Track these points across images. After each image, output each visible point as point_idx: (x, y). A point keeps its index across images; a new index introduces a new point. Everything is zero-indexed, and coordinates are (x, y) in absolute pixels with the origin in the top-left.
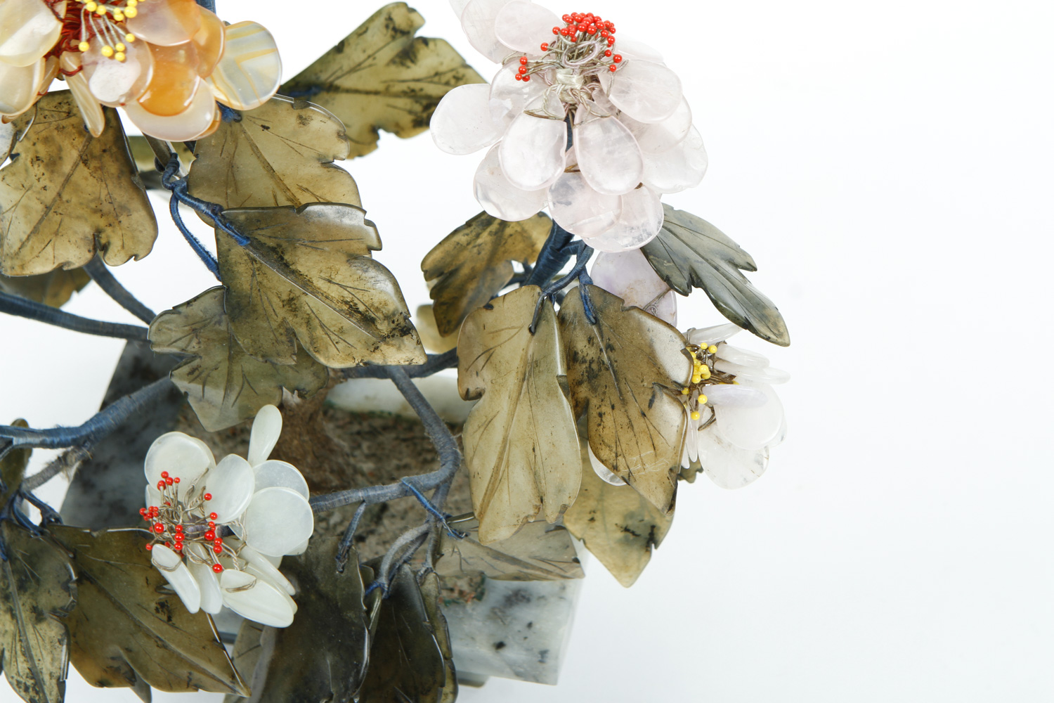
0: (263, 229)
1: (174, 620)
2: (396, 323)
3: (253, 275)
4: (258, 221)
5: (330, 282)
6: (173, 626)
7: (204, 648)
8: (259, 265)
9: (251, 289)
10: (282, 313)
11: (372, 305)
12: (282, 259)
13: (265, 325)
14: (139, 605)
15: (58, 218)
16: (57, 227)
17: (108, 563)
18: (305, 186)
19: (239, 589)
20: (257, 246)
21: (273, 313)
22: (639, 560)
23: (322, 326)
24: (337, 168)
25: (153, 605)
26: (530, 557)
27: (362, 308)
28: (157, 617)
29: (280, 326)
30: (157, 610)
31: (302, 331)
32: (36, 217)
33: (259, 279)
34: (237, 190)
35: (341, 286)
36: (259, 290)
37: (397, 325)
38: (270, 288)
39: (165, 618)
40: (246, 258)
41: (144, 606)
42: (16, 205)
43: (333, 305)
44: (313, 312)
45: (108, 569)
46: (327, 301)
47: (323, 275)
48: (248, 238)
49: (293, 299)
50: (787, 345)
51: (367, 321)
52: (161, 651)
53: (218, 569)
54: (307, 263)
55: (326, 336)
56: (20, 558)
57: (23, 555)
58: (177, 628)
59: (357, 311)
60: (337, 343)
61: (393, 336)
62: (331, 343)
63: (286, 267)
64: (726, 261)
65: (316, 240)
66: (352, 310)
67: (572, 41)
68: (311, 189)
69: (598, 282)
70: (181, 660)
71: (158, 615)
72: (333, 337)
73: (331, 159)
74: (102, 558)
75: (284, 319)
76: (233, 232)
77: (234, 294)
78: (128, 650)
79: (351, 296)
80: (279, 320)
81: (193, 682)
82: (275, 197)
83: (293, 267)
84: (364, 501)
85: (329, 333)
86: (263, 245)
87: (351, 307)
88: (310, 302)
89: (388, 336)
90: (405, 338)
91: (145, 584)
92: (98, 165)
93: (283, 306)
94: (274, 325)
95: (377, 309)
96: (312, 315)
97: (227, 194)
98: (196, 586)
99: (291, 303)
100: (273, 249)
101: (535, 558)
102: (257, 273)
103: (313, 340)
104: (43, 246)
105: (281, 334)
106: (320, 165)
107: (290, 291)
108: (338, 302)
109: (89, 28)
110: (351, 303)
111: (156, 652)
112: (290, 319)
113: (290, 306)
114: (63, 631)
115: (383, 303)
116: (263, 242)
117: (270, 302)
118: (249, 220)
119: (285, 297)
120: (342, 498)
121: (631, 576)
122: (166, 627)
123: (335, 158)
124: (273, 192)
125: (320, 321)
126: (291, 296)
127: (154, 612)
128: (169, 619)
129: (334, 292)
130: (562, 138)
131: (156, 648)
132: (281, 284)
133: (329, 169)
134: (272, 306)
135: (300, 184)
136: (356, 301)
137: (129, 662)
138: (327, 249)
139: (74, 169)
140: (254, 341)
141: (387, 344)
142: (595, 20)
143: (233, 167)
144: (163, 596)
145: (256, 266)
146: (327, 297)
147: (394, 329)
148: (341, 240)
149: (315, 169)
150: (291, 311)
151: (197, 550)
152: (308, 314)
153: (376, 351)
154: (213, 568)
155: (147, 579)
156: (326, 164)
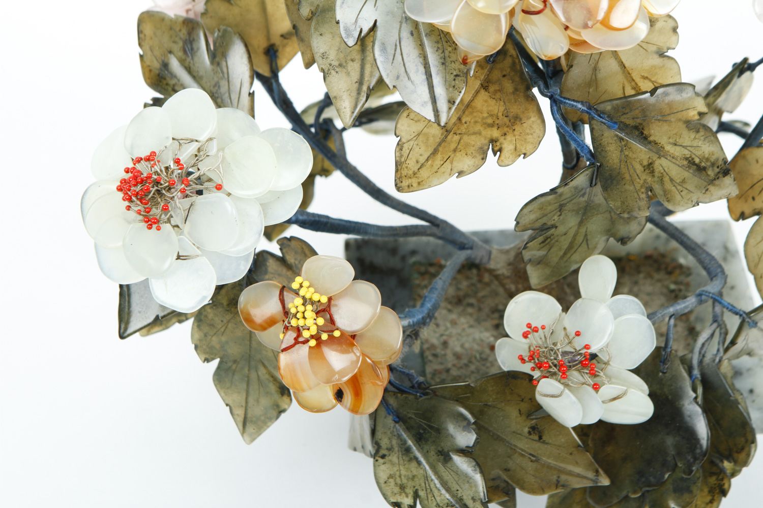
0: (627, 113)
1: (544, 438)
2: (720, 167)
3: (622, 151)
4: (623, 108)
5: (676, 145)
6: (544, 442)
7: (571, 454)
8: (625, 142)
9: (620, 162)
10: (645, 176)
11: (704, 157)
12: (642, 133)
13: (632, 188)
14: (514, 432)
15: (457, 138)
16: (456, 145)
17: (486, 405)
18: (646, 75)
19: (614, 399)
20: (624, 127)
21: (637, 178)
23: (671, 180)
24: (669, 57)
25: (526, 430)
27: (697, 161)
28: (530, 439)
29: (642, 187)
30: (530, 433)
31: (657, 188)
32: (433, 143)
33: (627, 153)
35: (683, 147)
36: (626, 162)
37: (721, 169)
38: (635, 158)
39: (536, 438)
40: (616, 138)
41: (518, 432)
42: (419, 135)
43: (677, 162)
44: (665, 171)
45: (486, 409)
46: (674, 160)
47: (671, 140)
48: (616, 123)
49: (651, 164)
51: (700, 169)
52: (535, 465)
53: (596, 387)
54: (658, 132)
55: (674, 188)
56: (413, 416)
57: (415, 414)
58: (547, 443)
59: (694, 163)
60: (681, 191)
61: (718, 178)
62: (678, 193)
63: (644, 138)
65: (666, 114)
66: (691, 162)
68: (650, 77)
70: (549, 467)
71: (531, 437)
72: (679, 187)
73: (665, 50)
74: (481, 402)
75: (645, 180)
76: (606, 120)
77: (607, 168)
78: (507, 470)
79: (690, 153)
80: (642, 182)
81: (561, 483)
82: (623, 88)
83: (651, 139)
84: (673, 315)
85: (676, 185)
86: (626, 126)
87: (690, 161)
88: (662, 164)
89: (715, 179)
90: (726, 177)
91: (519, 415)
92: (498, 88)
93: (644, 170)
94: (638, 187)
95: (707, 160)
96: (664, 173)
97: (589, 92)
99: (649, 167)
100: (636, 128)
102: (625, 148)
103: (666, 193)
104: (442, 163)
105: (643, 193)
106: (658, 56)
107: (649, 158)
108: (681, 159)
110: (690, 159)
111: (530, 467)
112: (649, 179)
113: (650, 169)
115: (711, 154)
116: (628, 123)
117: (635, 170)
118: (616, 109)
119: (645, 163)
120: (660, 315)
122: (537, 445)
123: (669, 49)
124: (623, 84)
125: (670, 177)
126: (650, 162)
127: (527, 435)
128: (540, 438)
129: (677, 152)
131: (530, 463)
132: (640, 152)
133: (663, 59)
134: (636, 172)
135: (643, 74)
136: (693, 156)
137: (507, 479)
138: (673, 120)
139: (475, 96)
140: (623, 203)
141: (714, 185)
143: (596, 70)
144: (534, 421)
145: (623, 143)
146: (673, 158)
147: (719, 172)
148: (682, 111)
149: (656, 61)
150: (650, 173)
151: (574, 375)
152: (662, 173)
153: (707, 192)
154: (593, 387)
155: (520, 411)
156: (662, 55)
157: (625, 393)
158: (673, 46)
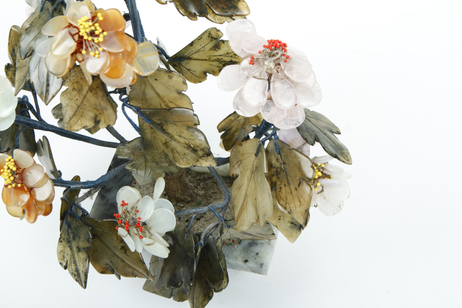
0: (155, 117)
1: (127, 253)
2: (205, 152)
3: (152, 134)
4: (154, 114)
5: (180, 136)
6: (127, 255)
7: (137, 263)
8: (154, 130)
9: (151, 138)
10: (163, 147)
11: (196, 145)
12: (162, 128)
13: (157, 152)
14: (115, 247)
15: (82, 110)
16: (82, 114)
17: (104, 231)
18: (171, 101)
19: (148, 245)
20: (154, 123)
21: (159, 147)
22: (296, 234)
23: (178, 152)
24: (184, 94)
25: (120, 247)
26: (256, 233)
27: (192, 146)
28: (121, 251)
29: (162, 152)
30: (121, 249)
31: (170, 155)
32: (75, 110)
33: (154, 135)
34: (146, 102)
35: (184, 138)
36: (154, 139)
37: (206, 152)
38: (158, 139)
39: (124, 252)
40: (149, 127)
41: (116, 247)
42: (67, 105)
43: (182, 145)
44: (174, 147)
45: (103, 234)
46: (179, 143)
47: (178, 134)
48: (150, 120)
49: (166, 143)
50: (351, 164)
51: (194, 150)
52: (123, 263)
53: (141, 237)
54: (172, 129)
55: (179, 156)
56: (73, 228)
58: (128, 256)
59: (190, 147)
60: (183, 159)
61: (204, 156)
62: (181, 159)
63: (164, 131)
64: (329, 131)
65: (175, 121)
66: (189, 147)
67: (270, 50)
68: (174, 102)
69: (281, 138)
70: (129, 266)
72: (182, 156)
73: (181, 91)
74: (102, 230)
75: (163, 150)
76: (144, 118)
77: (145, 140)
78: (111, 262)
79: (188, 142)
80: (162, 150)
81: (134, 274)
82: (160, 104)
83: (167, 131)
84: (195, 213)
85: (180, 155)
86: (155, 123)
87: (188, 146)
88: (173, 144)
89: (202, 156)
90: (208, 157)
91: (117, 240)
92: (95, 92)
93: (163, 145)
94: (160, 152)
95: (198, 147)
96: (174, 148)
97: (143, 103)
98: (133, 243)
99: (166, 144)
100: (159, 124)
101: (258, 234)
102: (153, 133)
103: (174, 158)
104: (77, 120)
105: (162, 155)
106: (176, 93)
107: (166, 140)
108: (183, 144)
109: (86, 45)
110: (188, 144)
111: (121, 264)
112: (166, 150)
113: (166, 145)
114: (87, 256)
115: (200, 144)
116: (155, 122)
117: (158, 144)
118: (150, 113)
119: (164, 142)
120: (187, 212)
121: (293, 239)
122: (124, 255)
123: (183, 90)
124: (160, 103)
125: (177, 151)
126: (166, 141)
127: (120, 249)
128: (125, 252)
129: (182, 140)
130: (266, 87)
131: (121, 262)
132: (163, 137)
133: (181, 95)
134: (159, 145)
135: (170, 100)
136: (190, 144)
137: (111, 266)
138: (179, 124)
139: (87, 93)
140: (153, 157)
141: (202, 159)
142: (280, 42)
143: (144, 93)
144: (123, 244)
145: (153, 130)
146: (179, 142)
147: (204, 154)
148: (184, 121)
149: (175, 95)
150: (166, 147)
151: (134, 230)
152: (172, 148)
153: (198, 162)
154: (139, 237)
155: (117, 238)
156: (180, 93)
157: (153, 244)
158: (185, 90)
